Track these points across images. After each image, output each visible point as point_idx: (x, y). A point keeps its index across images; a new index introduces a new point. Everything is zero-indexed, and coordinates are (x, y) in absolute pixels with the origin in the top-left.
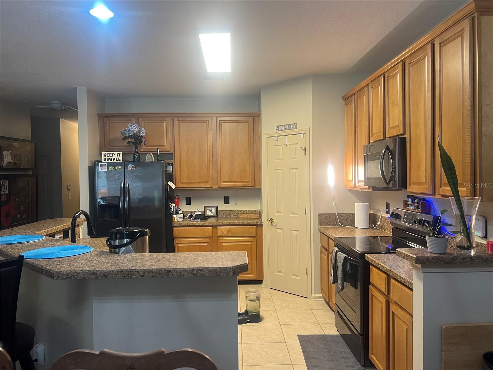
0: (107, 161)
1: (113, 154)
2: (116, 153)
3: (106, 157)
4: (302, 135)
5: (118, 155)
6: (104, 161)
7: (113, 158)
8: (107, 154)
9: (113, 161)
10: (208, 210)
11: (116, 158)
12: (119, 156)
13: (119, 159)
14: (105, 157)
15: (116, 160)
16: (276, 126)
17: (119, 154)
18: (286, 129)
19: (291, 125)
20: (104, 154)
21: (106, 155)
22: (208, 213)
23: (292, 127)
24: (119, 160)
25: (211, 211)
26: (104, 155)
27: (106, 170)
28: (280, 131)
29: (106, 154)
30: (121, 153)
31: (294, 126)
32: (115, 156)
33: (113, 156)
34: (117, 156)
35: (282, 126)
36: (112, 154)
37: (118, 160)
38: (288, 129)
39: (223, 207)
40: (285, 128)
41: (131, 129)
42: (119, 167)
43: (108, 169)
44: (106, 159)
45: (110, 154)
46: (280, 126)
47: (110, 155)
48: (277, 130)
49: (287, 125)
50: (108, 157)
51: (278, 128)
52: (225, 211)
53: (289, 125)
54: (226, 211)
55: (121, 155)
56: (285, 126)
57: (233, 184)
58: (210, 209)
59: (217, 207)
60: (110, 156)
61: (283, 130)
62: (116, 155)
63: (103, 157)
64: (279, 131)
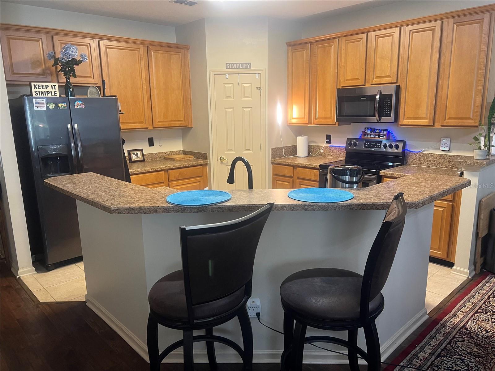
0: (39, 95)
1: (48, 86)
2: (50, 84)
3: (38, 90)
4: (257, 75)
5: (53, 87)
6: (35, 95)
7: (47, 92)
8: (38, 85)
9: (47, 95)
10: (133, 154)
11: (51, 92)
12: (55, 89)
13: (55, 93)
14: (36, 90)
15: (52, 95)
16: (226, 64)
17: (55, 86)
18: (239, 68)
19: (245, 64)
20: (34, 85)
21: (37, 87)
22: (134, 158)
23: (245, 66)
24: (55, 95)
25: (137, 155)
26: (35, 87)
27: (45, 109)
28: (231, 69)
29: (36, 85)
30: (57, 84)
31: (249, 66)
32: (49, 89)
33: (46, 89)
34: (52, 89)
35: (234, 64)
36: (45, 86)
37: (53, 94)
38: (241, 67)
39: (148, 150)
40: (237, 66)
41: (71, 52)
42: (63, 104)
43: (48, 107)
44: (38, 93)
45: (42, 85)
46: (231, 64)
47: (42, 87)
48: (227, 68)
49: (239, 64)
50: (40, 90)
51: (229, 65)
52: (150, 154)
53: (242, 64)
54: (152, 154)
55: (57, 87)
56: (237, 64)
57: (169, 124)
58: (135, 153)
59: (142, 150)
60: (43, 89)
61: (235, 68)
62: (50, 87)
63: (34, 90)
64: (229, 68)
